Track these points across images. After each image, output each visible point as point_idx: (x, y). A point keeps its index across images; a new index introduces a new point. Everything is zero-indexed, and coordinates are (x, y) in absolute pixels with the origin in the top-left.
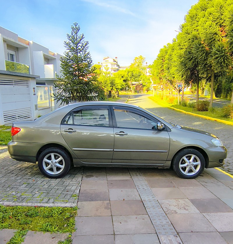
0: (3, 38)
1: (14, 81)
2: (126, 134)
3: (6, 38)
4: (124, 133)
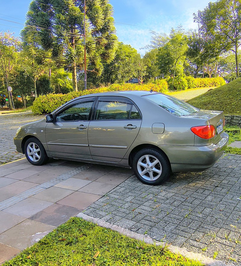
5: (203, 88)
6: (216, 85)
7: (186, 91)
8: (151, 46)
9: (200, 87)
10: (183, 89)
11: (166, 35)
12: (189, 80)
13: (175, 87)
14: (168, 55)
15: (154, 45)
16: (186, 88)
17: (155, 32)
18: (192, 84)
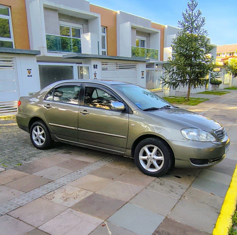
0: (132, 26)
1: (119, 65)
2: (88, 113)
3: (135, 25)
4: (87, 112)
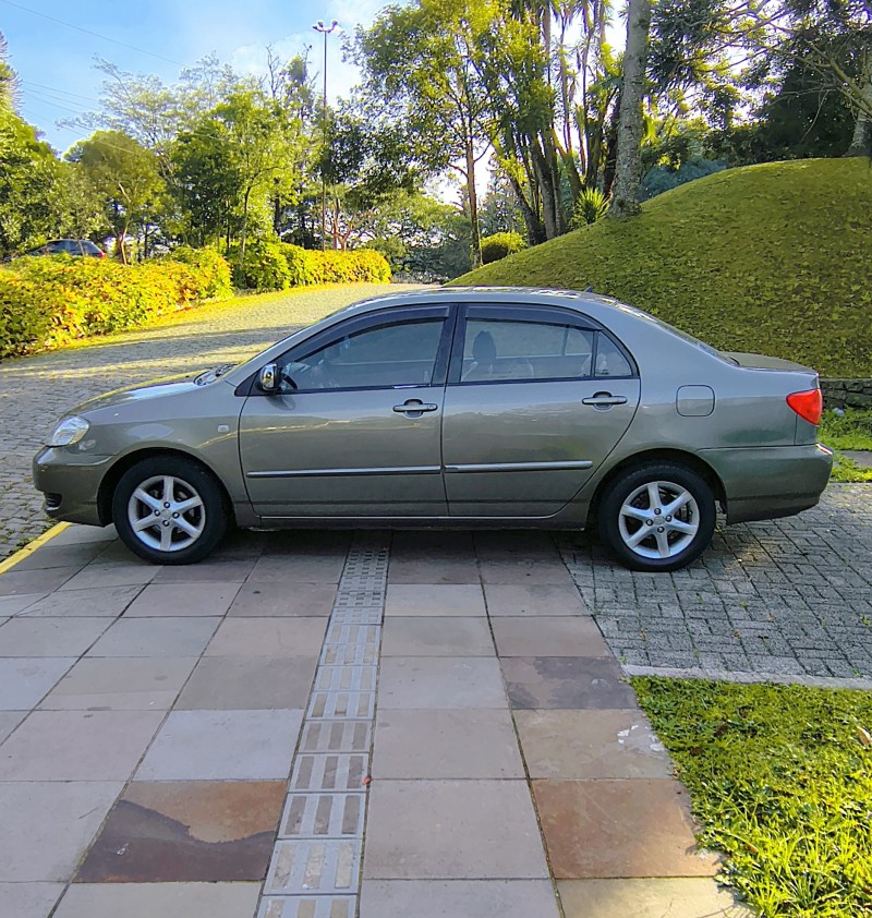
5: (331, 283)
6: (366, 277)
7: (288, 292)
8: (102, 120)
9: (325, 280)
10: (278, 286)
11: (160, 84)
12: (292, 255)
13: (250, 277)
14: (219, 158)
15: (113, 117)
16: (287, 283)
17: (115, 67)
18: (301, 270)
